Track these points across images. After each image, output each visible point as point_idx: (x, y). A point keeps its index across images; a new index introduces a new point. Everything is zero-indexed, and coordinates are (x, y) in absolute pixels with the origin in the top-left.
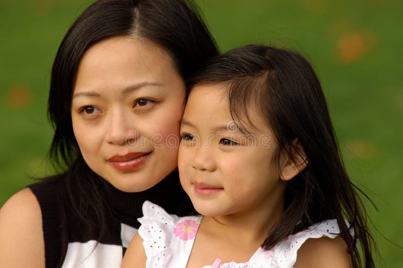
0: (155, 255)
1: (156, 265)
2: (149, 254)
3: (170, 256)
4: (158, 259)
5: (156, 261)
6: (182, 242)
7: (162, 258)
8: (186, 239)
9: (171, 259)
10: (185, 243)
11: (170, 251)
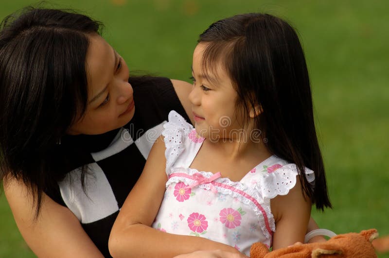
0: (173, 147)
1: (172, 154)
2: (167, 146)
3: (183, 149)
4: (175, 150)
5: (173, 151)
6: (193, 143)
7: (177, 150)
8: (196, 141)
9: (184, 152)
10: (195, 145)
11: (184, 146)
